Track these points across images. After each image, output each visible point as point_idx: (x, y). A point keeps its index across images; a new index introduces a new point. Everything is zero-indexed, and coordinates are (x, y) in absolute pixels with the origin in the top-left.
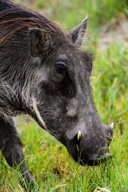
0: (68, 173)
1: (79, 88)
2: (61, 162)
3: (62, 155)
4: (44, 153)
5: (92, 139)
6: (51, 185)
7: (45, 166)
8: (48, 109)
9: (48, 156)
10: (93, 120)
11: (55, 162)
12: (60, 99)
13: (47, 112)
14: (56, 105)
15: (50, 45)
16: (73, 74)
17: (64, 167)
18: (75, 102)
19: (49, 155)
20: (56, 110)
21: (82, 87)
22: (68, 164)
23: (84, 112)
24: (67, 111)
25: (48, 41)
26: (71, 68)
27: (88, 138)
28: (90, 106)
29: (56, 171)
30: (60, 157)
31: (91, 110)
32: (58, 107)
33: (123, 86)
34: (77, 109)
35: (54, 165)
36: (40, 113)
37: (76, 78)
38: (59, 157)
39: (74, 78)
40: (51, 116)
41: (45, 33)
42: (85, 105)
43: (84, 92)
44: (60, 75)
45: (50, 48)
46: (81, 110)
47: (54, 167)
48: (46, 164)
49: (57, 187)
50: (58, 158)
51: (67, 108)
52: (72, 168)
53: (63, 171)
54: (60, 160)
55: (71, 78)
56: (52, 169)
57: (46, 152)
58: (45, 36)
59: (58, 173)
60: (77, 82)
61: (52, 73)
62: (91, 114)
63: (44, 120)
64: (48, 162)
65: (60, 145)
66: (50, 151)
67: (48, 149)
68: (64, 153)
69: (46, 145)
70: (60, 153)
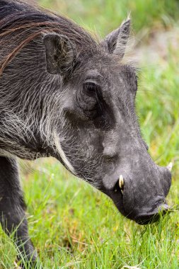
0: (84, 246)
1: (119, 115)
2: (74, 230)
3: (74, 221)
4: (49, 217)
5: (141, 186)
6: (60, 263)
7: (51, 236)
8: (76, 148)
9: (55, 223)
10: (141, 159)
11: (65, 230)
12: (92, 133)
13: (75, 152)
14: (87, 141)
15: (75, 57)
16: (110, 96)
17: (78, 237)
18: (113, 135)
19: (57, 221)
20: (88, 148)
21: (123, 114)
22: (83, 233)
23: (127, 148)
24: (103, 149)
25: (71, 51)
26: (105, 88)
27: (135, 185)
28: (136, 140)
29: (67, 243)
30: (73, 224)
31: (138, 145)
32: (91, 144)
33: (160, 123)
34: (117, 145)
35: (64, 235)
36: (66, 154)
37: (114, 102)
38: (71, 224)
39: (110, 101)
40: (81, 157)
41: (67, 40)
42: (128, 139)
43: (126, 121)
44: (90, 99)
45: (74, 61)
47: (64, 238)
48: (52, 232)
49: (68, 265)
50: (68, 224)
51: (104, 144)
52: (89, 239)
53: (76, 244)
54: (73, 227)
55: (107, 102)
56: (61, 240)
57: (52, 217)
59: (70, 246)
60: (116, 107)
61: (79, 96)
62: (137, 151)
63: (72, 164)
64: (55, 230)
65: (72, 207)
66: (57, 215)
67: (55, 212)
68: (77, 217)
69: (53, 206)
70: (72, 217)
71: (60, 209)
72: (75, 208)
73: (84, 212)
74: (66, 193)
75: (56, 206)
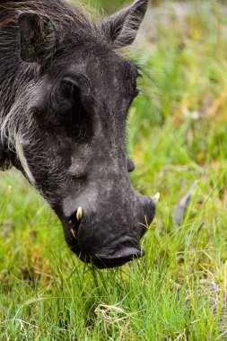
0: (48, 278)
1: (99, 128)
2: (36, 259)
3: (37, 246)
4: (5, 241)
6: (19, 300)
7: (7, 266)
8: (42, 154)
9: (12, 249)
10: (114, 187)
11: (25, 258)
13: (41, 159)
14: (55, 149)
17: (41, 267)
18: (87, 151)
19: (15, 247)
20: (54, 158)
22: (47, 262)
23: (100, 170)
24: (70, 164)
25: (54, 34)
28: (115, 161)
29: (28, 275)
30: (35, 250)
31: (115, 168)
32: (58, 154)
34: (89, 164)
35: (24, 264)
36: (29, 162)
37: (96, 110)
38: (32, 250)
39: (91, 109)
40: (46, 168)
41: (48, 20)
42: (105, 159)
43: (106, 136)
46: (95, 166)
47: (24, 268)
48: (8, 260)
49: (28, 302)
50: (29, 251)
51: (72, 159)
52: (55, 270)
53: (40, 275)
54: (35, 255)
56: (20, 271)
57: (8, 241)
58: (45, 24)
60: (97, 116)
64: (13, 257)
65: (33, 229)
66: (15, 238)
67: (12, 235)
68: (41, 242)
69: (9, 228)
70: (34, 242)
71: (18, 232)
72: (38, 229)
73: (49, 235)
74: (27, 212)
75: (14, 228)
